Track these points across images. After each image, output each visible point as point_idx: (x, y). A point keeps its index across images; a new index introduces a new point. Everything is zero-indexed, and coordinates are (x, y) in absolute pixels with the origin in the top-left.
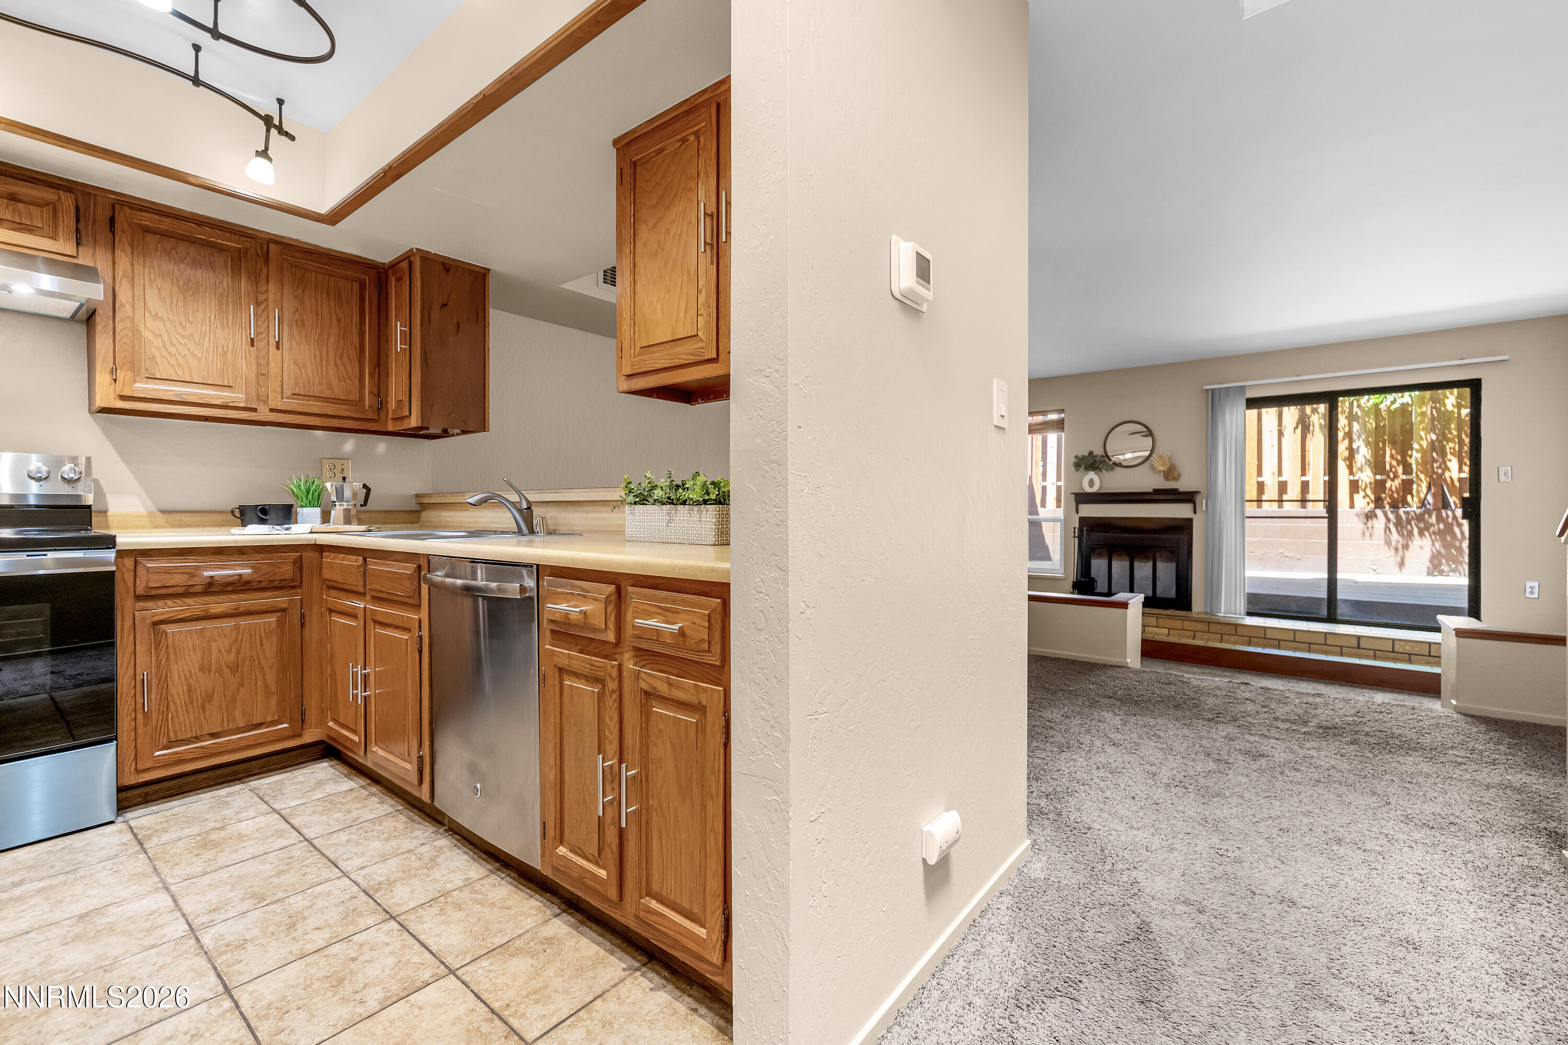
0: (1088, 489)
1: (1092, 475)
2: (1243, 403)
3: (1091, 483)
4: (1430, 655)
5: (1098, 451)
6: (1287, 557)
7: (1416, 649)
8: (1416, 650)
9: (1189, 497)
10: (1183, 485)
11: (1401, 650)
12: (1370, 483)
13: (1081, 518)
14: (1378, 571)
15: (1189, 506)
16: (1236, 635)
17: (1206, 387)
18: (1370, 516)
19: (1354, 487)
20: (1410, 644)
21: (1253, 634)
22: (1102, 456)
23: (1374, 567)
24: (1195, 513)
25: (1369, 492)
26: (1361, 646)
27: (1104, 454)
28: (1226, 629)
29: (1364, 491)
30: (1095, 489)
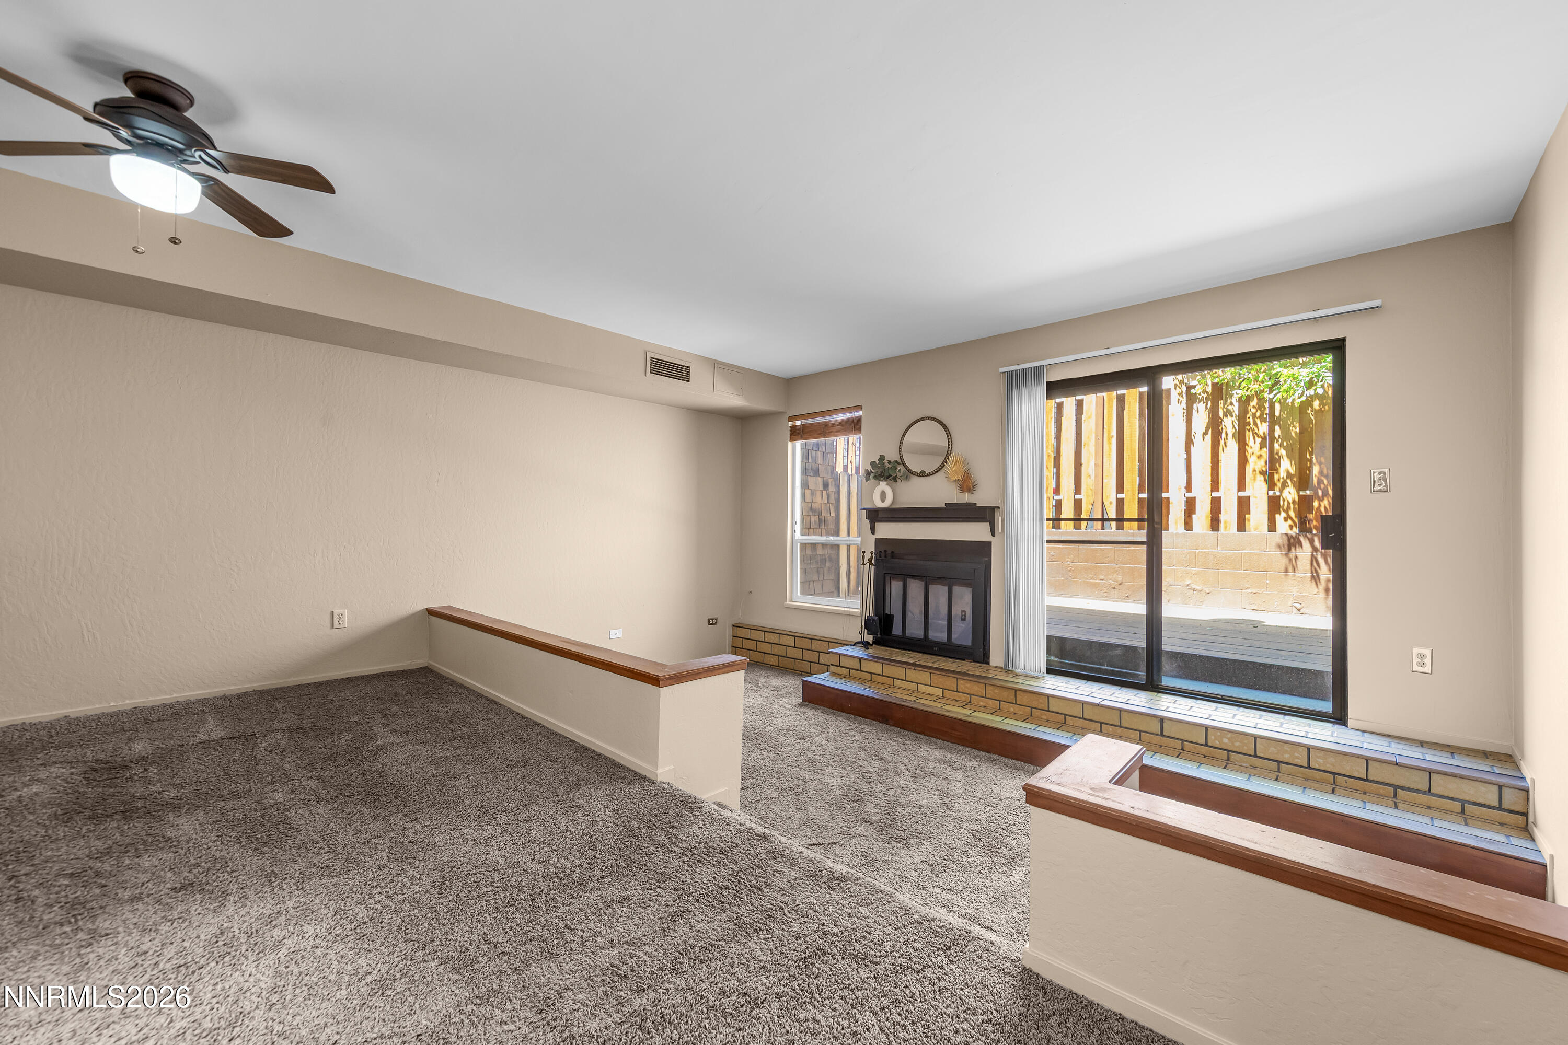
0: (879, 504)
1: (883, 486)
2: (1042, 390)
3: (883, 496)
4: (1255, 756)
5: (892, 455)
6: (1194, 590)
7: (1237, 744)
8: (1237, 746)
9: (986, 515)
10: (981, 498)
11: (1217, 744)
12: (1294, 501)
13: (876, 539)
14: (1302, 611)
15: (986, 526)
16: (1016, 704)
17: (1002, 370)
18: (1292, 543)
19: (1274, 505)
20: (1229, 735)
21: (1034, 704)
22: (896, 462)
23: (1299, 606)
24: (993, 535)
25: (1292, 513)
26: (1165, 733)
27: (899, 461)
28: (1005, 695)
29: (1287, 511)
30: (886, 504)
